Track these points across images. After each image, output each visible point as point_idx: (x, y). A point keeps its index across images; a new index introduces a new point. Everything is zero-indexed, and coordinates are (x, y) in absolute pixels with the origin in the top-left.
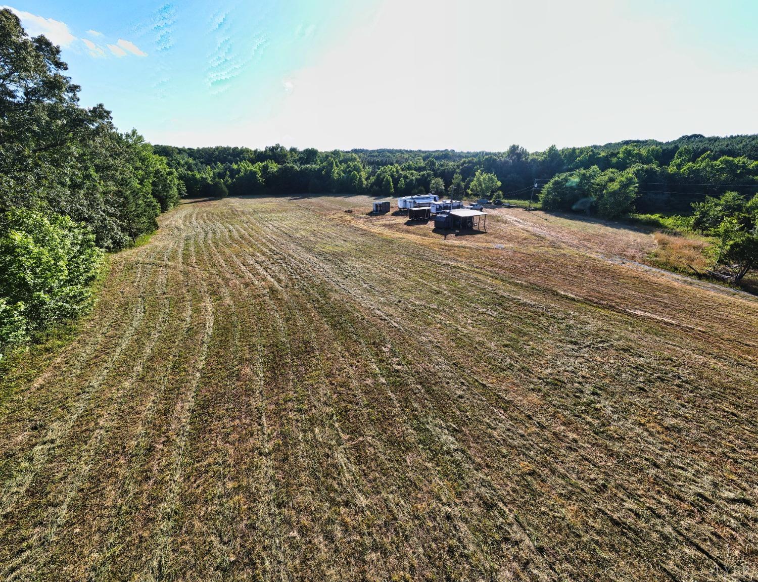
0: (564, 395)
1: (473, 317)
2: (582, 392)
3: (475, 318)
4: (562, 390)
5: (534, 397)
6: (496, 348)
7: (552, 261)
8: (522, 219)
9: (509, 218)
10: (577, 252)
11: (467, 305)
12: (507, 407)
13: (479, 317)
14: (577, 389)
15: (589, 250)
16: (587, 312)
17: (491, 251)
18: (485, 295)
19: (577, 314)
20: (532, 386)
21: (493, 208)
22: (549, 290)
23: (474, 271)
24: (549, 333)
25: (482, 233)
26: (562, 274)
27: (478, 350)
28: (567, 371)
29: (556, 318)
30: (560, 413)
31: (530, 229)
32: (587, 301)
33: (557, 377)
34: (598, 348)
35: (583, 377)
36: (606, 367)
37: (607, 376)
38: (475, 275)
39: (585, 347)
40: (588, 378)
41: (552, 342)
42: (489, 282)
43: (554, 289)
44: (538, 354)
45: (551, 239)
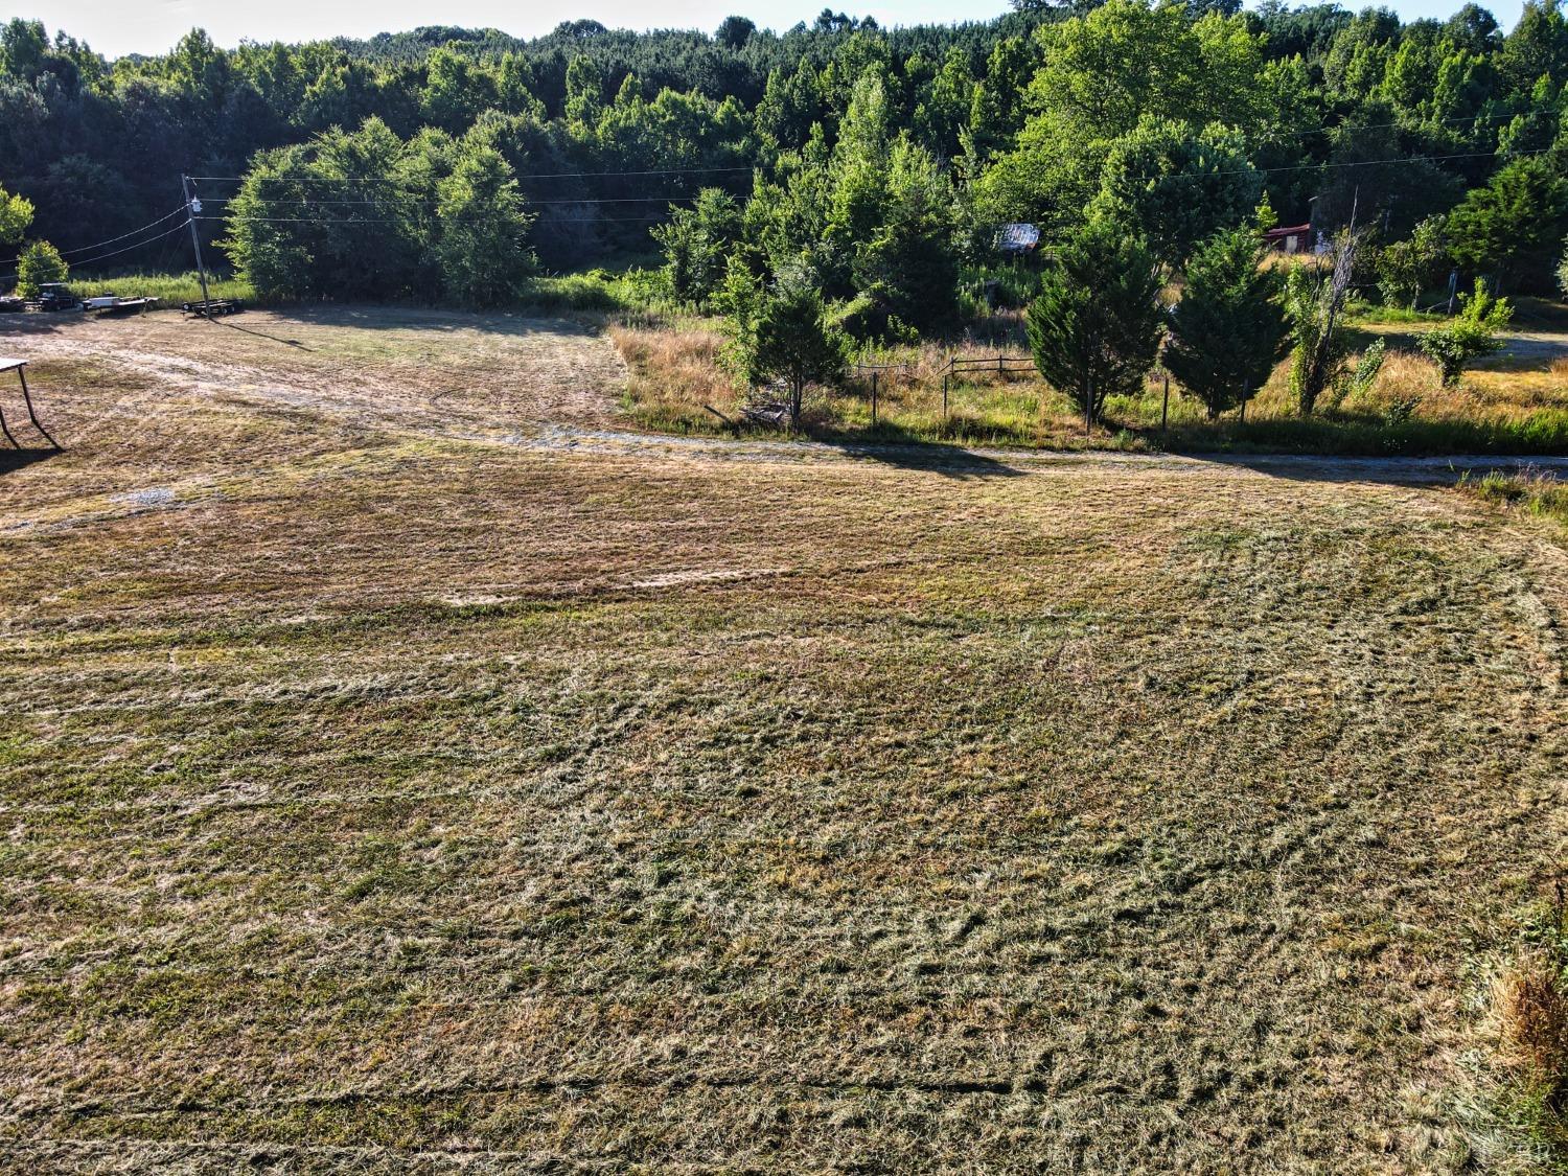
0: (601, 940)
1: (172, 853)
2: (636, 896)
3: (184, 857)
4: (590, 926)
5: (528, 1010)
6: (328, 925)
7: (379, 498)
8: (203, 358)
9: (138, 362)
10: (440, 442)
11: (120, 817)
12: (463, 1115)
13: (203, 841)
14: (622, 896)
15: (474, 427)
16: (547, 635)
17: (121, 528)
18: (183, 732)
19: (526, 656)
20: (506, 979)
21: (42, 327)
22: (415, 608)
23: (79, 648)
24: (478, 764)
25: (40, 456)
26: (428, 536)
27: (260, 979)
28: (577, 858)
29: (476, 699)
30: (612, 1002)
31: (248, 391)
32: (536, 600)
33: (560, 897)
34: (619, 738)
35: (621, 848)
36: (658, 783)
37: (669, 807)
38: (93, 666)
39: (588, 752)
40: (632, 845)
41: (497, 788)
42: (175, 668)
43: (429, 600)
44: (475, 856)
45: (342, 413)
